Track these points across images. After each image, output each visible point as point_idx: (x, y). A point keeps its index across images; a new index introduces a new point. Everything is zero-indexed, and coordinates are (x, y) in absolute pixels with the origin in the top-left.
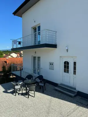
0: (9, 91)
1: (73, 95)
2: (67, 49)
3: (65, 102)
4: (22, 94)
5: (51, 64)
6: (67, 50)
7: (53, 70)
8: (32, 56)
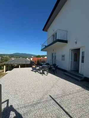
0: (34, 71)
1: (80, 79)
2: (76, 41)
3: (70, 83)
4: (40, 73)
5: (63, 56)
6: (76, 43)
7: (65, 60)
8: (51, 53)
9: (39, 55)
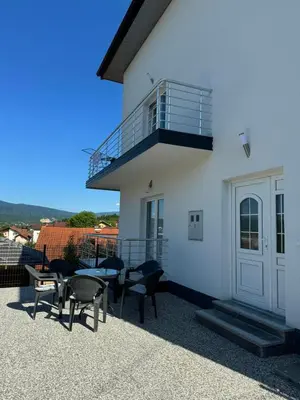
2: (245, 142)
5: (196, 218)
6: (247, 148)
7: (201, 240)
8: (143, 199)
9: (86, 214)
